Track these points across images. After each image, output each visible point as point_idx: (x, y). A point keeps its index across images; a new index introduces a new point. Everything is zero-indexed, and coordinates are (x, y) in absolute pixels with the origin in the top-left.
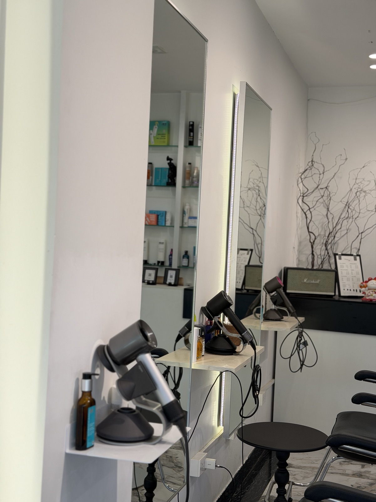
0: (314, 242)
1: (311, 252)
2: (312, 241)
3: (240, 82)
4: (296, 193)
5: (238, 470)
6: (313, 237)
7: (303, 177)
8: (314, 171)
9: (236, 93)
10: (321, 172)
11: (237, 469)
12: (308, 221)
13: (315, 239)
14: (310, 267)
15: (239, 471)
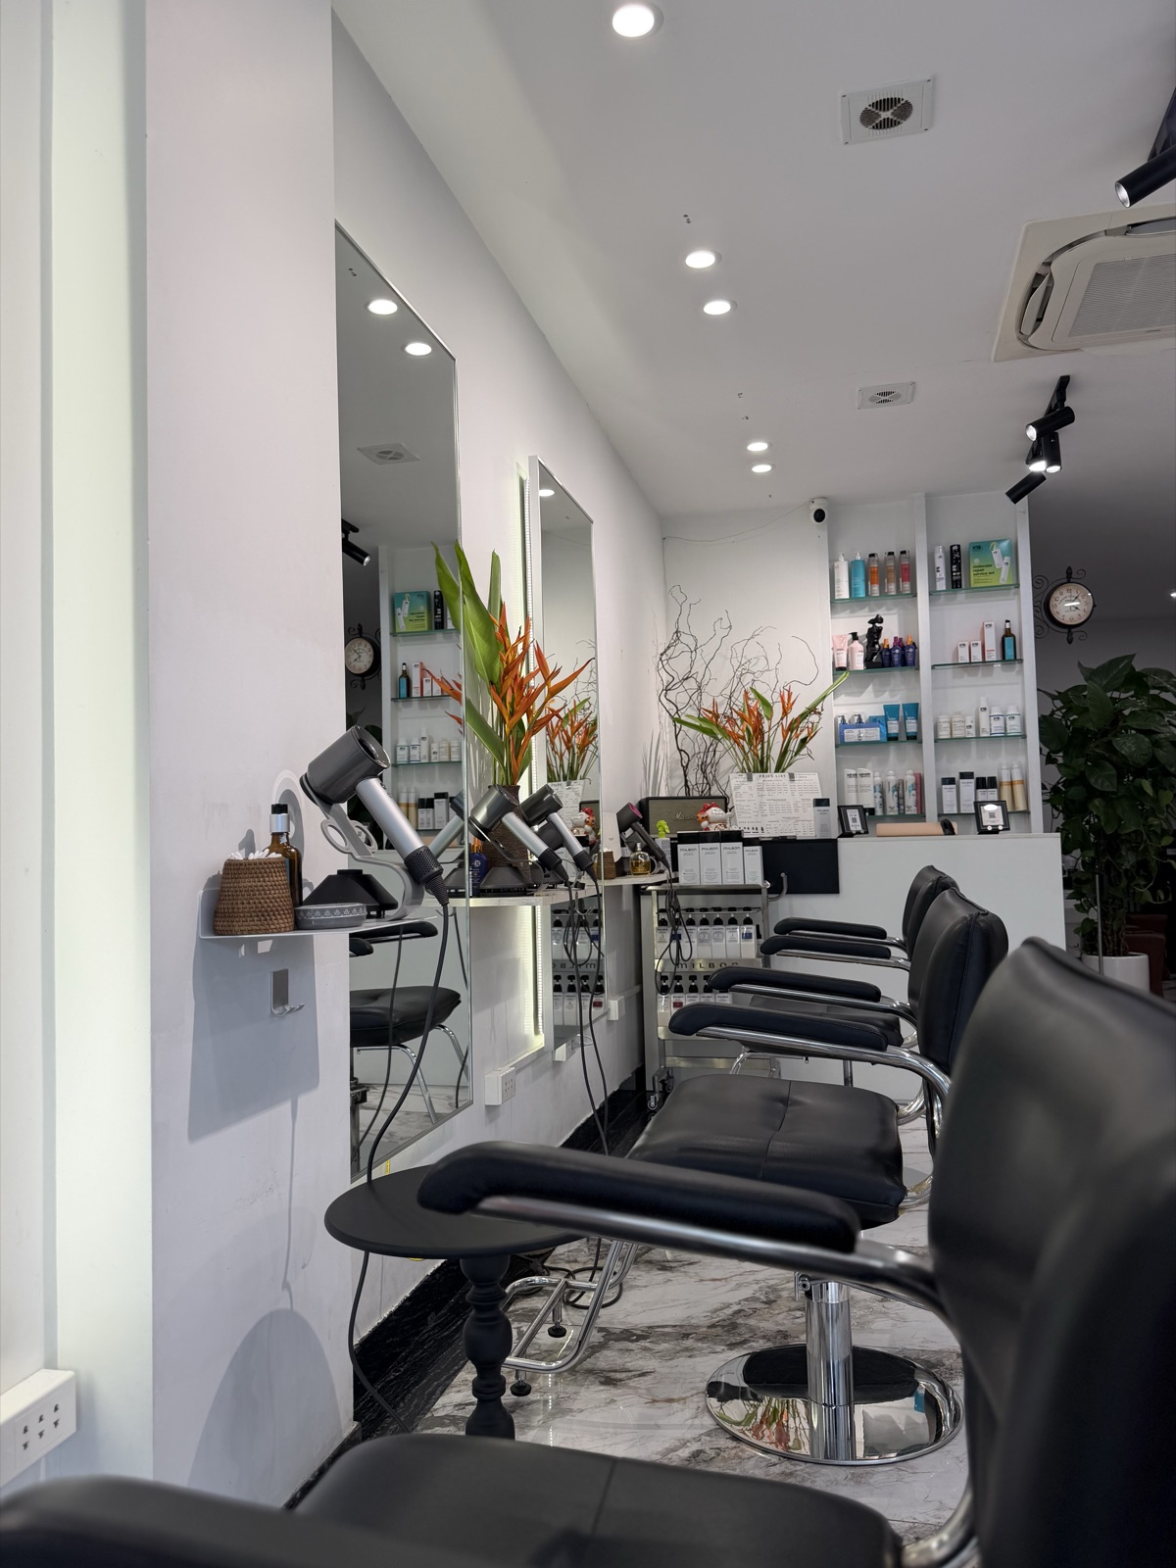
0: (687, 765)
1: (683, 783)
2: (684, 765)
3: (530, 457)
4: (654, 683)
5: (582, 1122)
6: (686, 759)
7: (664, 658)
8: (680, 647)
9: (524, 479)
10: (693, 649)
11: (579, 1120)
12: (678, 730)
13: (689, 761)
14: (682, 794)
15: (583, 1125)
